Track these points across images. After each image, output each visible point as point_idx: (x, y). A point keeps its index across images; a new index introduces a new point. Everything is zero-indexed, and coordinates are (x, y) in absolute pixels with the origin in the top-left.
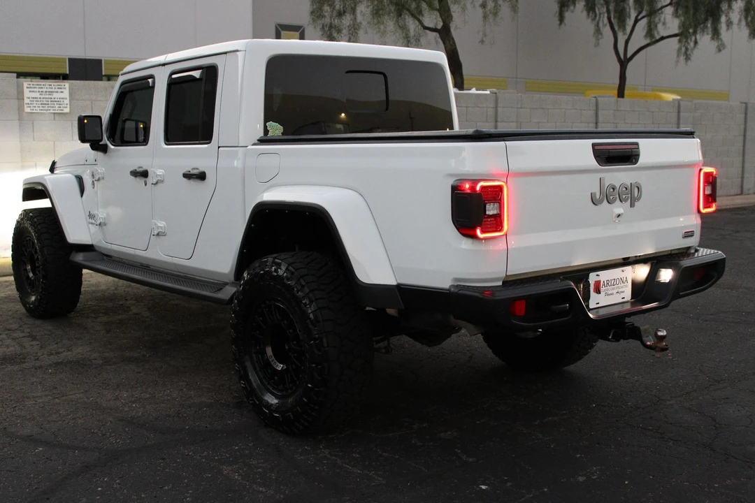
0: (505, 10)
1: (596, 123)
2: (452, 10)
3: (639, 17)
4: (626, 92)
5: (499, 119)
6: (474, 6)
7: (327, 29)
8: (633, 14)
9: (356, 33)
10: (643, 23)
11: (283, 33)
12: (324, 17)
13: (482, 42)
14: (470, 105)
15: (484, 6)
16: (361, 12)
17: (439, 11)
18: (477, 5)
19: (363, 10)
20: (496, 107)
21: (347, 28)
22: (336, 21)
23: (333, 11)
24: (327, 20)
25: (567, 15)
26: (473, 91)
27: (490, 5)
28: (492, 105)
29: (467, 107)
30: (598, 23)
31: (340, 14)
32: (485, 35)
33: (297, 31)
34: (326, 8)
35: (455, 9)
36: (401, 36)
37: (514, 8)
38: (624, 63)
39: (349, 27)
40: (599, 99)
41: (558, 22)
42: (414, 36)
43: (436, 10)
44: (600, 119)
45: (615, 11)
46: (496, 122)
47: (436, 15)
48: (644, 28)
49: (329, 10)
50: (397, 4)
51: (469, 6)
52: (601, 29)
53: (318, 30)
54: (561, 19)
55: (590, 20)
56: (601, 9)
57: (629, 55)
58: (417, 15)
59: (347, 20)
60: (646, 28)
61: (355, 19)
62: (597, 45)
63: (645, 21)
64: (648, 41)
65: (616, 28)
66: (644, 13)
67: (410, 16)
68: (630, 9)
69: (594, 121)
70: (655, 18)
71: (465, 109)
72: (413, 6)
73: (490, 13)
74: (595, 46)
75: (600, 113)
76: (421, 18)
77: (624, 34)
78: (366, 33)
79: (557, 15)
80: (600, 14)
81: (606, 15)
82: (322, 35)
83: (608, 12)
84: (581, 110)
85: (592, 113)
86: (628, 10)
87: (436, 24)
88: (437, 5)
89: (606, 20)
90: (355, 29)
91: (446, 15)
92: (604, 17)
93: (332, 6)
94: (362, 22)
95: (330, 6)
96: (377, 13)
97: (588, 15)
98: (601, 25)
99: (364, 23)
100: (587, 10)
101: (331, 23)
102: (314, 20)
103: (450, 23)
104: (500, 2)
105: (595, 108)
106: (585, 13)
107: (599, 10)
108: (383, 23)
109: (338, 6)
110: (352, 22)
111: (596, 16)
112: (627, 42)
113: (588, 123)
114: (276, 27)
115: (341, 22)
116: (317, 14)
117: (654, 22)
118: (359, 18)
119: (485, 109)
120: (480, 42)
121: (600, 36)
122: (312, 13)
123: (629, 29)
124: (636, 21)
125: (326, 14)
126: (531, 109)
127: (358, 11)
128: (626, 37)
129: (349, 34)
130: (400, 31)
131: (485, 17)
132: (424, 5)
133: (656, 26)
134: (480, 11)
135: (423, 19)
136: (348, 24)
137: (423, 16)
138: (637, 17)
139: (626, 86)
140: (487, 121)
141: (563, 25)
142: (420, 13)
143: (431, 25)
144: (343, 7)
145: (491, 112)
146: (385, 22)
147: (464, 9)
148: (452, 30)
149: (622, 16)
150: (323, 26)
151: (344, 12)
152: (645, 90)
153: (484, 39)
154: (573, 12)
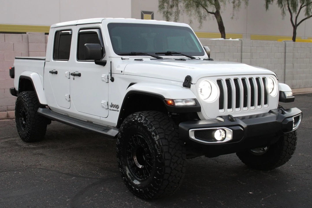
0: (243, 4)
1: (285, 53)
2: (220, 5)
3: (303, 6)
4: (296, 40)
5: (243, 51)
6: (229, 3)
7: (166, 13)
8: (299, 5)
9: (178, 15)
10: (304, 8)
11: (145, 15)
12: (164, 8)
13: (232, 18)
14: (230, 45)
15: (234, 3)
16: (180, 6)
17: (215, 5)
18: (231, 2)
19: (182, 5)
20: (242, 46)
21: (174, 13)
22: (170, 10)
23: (168, 6)
24: (166, 10)
25: (270, 5)
26: (231, 39)
27: (237, 2)
28: (240, 45)
29: (229, 46)
30: (284, 9)
31: (172, 7)
32: (234, 15)
33: (151, 14)
34: (166, 4)
35: (221, 4)
36: (198, 16)
37: (247, 3)
38: (295, 27)
39: (175, 12)
40: (286, 42)
41: (266, 9)
42: (203, 16)
43: (213, 4)
44: (287, 51)
45: (292, 3)
46: (242, 52)
47: (214, 7)
48: (304, 11)
49: (167, 5)
50: (196, 2)
51: (227, 2)
52: (285, 11)
53: (162, 14)
54: (267, 7)
55: (280, 8)
56: (285, 3)
57: (297, 23)
58: (205, 7)
59: (174, 9)
60: (305, 11)
61: (178, 9)
62: (283, 19)
63: (305, 7)
64: (307, 17)
65: (292, 11)
66: (305, 4)
67: (202, 7)
68: (298, 2)
69: (284, 52)
70: (310, 6)
71: (228, 47)
72: (203, 3)
73: (236, 5)
74: (282, 19)
75: (287, 48)
76: (206, 8)
77: (296, 14)
78: (182, 15)
79: (265, 5)
80: (284, 5)
81: (287, 5)
82: (164, 16)
83: (288, 4)
84: (278, 47)
85: (283, 48)
86: (297, 3)
87: (213, 10)
88: (214, 2)
89: (287, 8)
90: (178, 13)
91: (218, 7)
92: (286, 6)
93: (168, 3)
94: (180, 10)
95: (167, 3)
96: (187, 6)
97: (279, 5)
98: (285, 9)
99: (181, 11)
100: (278, 3)
101: (167, 11)
102: (160, 10)
103: (219, 10)
104: (241, 1)
105: (284, 46)
106: (277, 5)
107: (284, 3)
108: (190, 10)
109: (171, 3)
110: (176, 10)
111: (282, 6)
112: (297, 17)
113: (281, 53)
114: (142, 13)
115: (172, 10)
116: (161, 7)
117: (309, 8)
118: (180, 8)
119: (237, 47)
120: (231, 18)
121: (284, 15)
122: (160, 6)
123: (298, 11)
124: (301, 8)
125: (165, 7)
126: (257, 47)
127: (179, 5)
128: (296, 15)
129: (175, 15)
130: (197, 14)
131: (234, 7)
132: (208, 3)
133: (310, 10)
134: (232, 5)
135: (208, 8)
136: (175, 11)
137: (207, 7)
138: (301, 6)
139: (296, 37)
140: (238, 52)
141: (268, 10)
142: (206, 6)
143: (211, 11)
144: (173, 4)
145: (239, 48)
146: (191, 10)
147: (225, 4)
148: (220, 13)
149: (294, 6)
150: (164, 12)
151: (173, 6)
152: (305, 38)
153: (233, 17)
154: (272, 4)
